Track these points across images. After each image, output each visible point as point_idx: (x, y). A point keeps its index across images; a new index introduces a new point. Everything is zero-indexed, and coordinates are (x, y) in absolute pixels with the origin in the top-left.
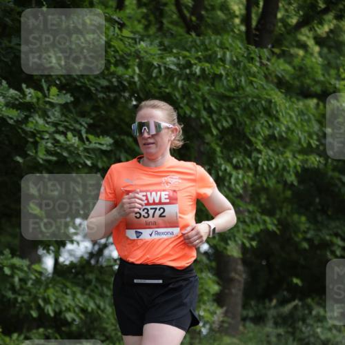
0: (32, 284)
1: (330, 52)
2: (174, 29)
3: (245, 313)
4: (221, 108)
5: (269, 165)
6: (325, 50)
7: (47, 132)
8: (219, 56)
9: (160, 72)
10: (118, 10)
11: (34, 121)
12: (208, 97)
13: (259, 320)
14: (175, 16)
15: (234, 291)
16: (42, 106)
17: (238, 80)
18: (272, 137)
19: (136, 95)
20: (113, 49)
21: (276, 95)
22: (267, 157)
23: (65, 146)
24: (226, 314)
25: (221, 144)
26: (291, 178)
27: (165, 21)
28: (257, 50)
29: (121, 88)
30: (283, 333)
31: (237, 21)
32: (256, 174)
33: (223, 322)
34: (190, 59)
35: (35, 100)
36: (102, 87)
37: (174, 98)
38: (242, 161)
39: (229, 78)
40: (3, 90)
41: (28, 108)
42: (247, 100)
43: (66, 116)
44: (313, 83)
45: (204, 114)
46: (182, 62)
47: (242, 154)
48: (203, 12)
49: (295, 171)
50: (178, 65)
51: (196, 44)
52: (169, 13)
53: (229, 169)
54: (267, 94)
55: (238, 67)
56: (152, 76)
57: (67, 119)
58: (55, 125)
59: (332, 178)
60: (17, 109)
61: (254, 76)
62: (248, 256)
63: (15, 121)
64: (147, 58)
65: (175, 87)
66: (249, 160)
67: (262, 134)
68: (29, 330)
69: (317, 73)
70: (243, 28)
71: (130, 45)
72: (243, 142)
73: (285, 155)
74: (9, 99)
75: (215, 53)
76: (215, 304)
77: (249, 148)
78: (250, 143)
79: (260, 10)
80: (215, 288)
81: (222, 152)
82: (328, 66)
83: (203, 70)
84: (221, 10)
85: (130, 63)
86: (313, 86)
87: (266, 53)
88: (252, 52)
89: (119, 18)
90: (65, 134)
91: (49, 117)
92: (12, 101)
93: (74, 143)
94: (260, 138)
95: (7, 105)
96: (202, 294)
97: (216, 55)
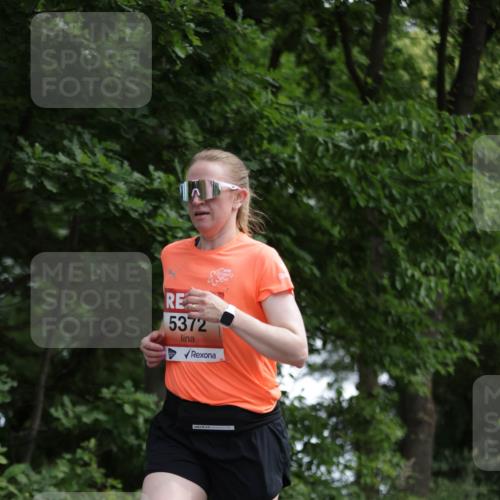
2: (344, 94)
3: (436, 466)
4: (405, 196)
5: (469, 271)
7: (181, 228)
8: (403, 127)
9: (327, 150)
10: (272, 69)
11: (165, 215)
12: (388, 181)
13: (455, 474)
14: (345, 78)
15: (422, 436)
17: (428, 157)
18: (473, 234)
19: (295, 181)
20: (265, 120)
22: (467, 261)
24: (414, 467)
26: (498, 289)
27: (331, 84)
28: (451, 118)
29: (276, 170)
30: (485, 492)
31: (425, 84)
32: (451, 282)
33: (409, 477)
34: (365, 132)
35: (165, 187)
37: (345, 185)
38: (433, 267)
39: (415, 155)
40: (125, 174)
41: (157, 197)
42: (440, 186)
45: (386, 202)
46: (356, 134)
47: (434, 258)
48: (381, 73)
50: (349, 142)
51: (373, 112)
52: (338, 73)
53: (417, 275)
54: (467, 178)
55: (429, 140)
56: (316, 155)
60: (143, 199)
61: (449, 150)
62: (441, 390)
63: (140, 215)
64: (310, 132)
65: (346, 169)
66: (442, 266)
67: (459, 229)
70: (433, 93)
71: (287, 114)
72: (435, 241)
73: (490, 259)
74: (133, 185)
75: (398, 123)
76: (398, 454)
77: (442, 248)
78: (444, 242)
79: (456, 70)
80: (399, 433)
81: (407, 252)
83: (382, 146)
84: (405, 69)
85: (289, 139)
87: (464, 120)
88: (446, 120)
89: (274, 79)
91: (182, 208)
92: (136, 187)
94: (458, 236)
95: (130, 193)
96: (382, 441)
97: (399, 125)
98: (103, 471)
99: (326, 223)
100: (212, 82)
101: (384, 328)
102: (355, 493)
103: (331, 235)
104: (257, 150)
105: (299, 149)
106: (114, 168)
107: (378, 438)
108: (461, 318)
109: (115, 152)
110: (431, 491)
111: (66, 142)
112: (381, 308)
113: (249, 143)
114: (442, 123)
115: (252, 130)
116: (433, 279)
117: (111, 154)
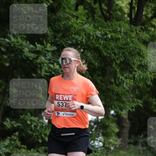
0: (39, 128)
2: (99, 19)
3: (129, 141)
4: (119, 53)
5: (140, 77)
7: (46, 63)
8: (119, 30)
9: (94, 37)
10: (75, 11)
11: (40, 58)
12: (114, 48)
13: (135, 143)
14: (100, 14)
15: (125, 131)
16: (44, 52)
17: (127, 40)
18: (141, 65)
19: (83, 47)
20: (73, 28)
21: (143, 47)
22: (139, 74)
23: (53, 69)
24: (122, 141)
25: (119, 68)
26: (149, 83)
27: (95, 16)
28: (134, 27)
29: (77, 44)
30: (145, 149)
31: (126, 16)
32: (134, 80)
33: (120, 144)
34: (106, 32)
35: (41, 49)
36: (69, 44)
37: (100, 49)
38: (128, 76)
39: (123, 40)
40: (27, 45)
41: (38, 53)
42: (131, 49)
43: (54, 56)
45: (113, 55)
46: (103, 33)
47: (128, 73)
48: (112, 12)
49: (151, 80)
50: (101, 35)
51: (109, 25)
52: (97, 12)
53: (123, 78)
54: (139, 47)
55: (127, 34)
56: (90, 39)
57: (54, 57)
58: (49, 60)
60: (34, 53)
61: (133, 38)
62: (131, 116)
63: (33, 58)
64: (88, 31)
65: (100, 44)
66: (131, 75)
67: (137, 64)
68: (38, 147)
70: (128, 19)
71: (81, 26)
72: (129, 67)
73: (146, 73)
75: (117, 29)
76: (117, 137)
77: (131, 70)
78: (132, 68)
79: (136, 11)
80: (117, 130)
81: (120, 71)
83: (112, 36)
84: (119, 11)
85: (81, 34)
87: (138, 28)
88: (132, 28)
89: (76, 14)
90: (53, 64)
91: (46, 57)
92: (31, 50)
93: (57, 68)
94: (136, 66)
95: (29, 52)
96: (111, 132)
97: (117, 30)
98: (20, 142)
99: (94, 62)
100: (56, 15)
101: (112, 96)
102: (103, 150)
103: (95, 65)
104: (71, 37)
105: (85, 37)
106: (24, 43)
107: (110, 132)
108: (137, 92)
109: (24, 38)
110: (127, 149)
111: (8, 35)
112: (111, 89)
113: (68, 35)
114: (131, 29)
115: (69, 31)
116: (128, 80)
117: (23, 39)
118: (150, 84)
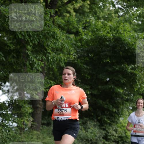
1: (80, 15)
3: (43, 122)
4: (34, 35)
5: (53, 59)
6: (78, 15)
13: (48, 125)
15: (38, 112)
21: (57, 30)
22: (53, 56)
32: (48, 63)
38: (42, 58)
42: (45, 32)
44: (73, 28)
45: (27, 37)
47: (42, 55)
49: (64, 62)
54: (53, 29)
56: (5, 21)
59: (81, 66)
61: (48, 21)
64: (4, 13)
66: (45, 57)
69: (74, 24)
72: (43, 49)
73: (60, 55)
77: (45, 52)
78: (46, 50)
80: (31, 111)
82: (79, 21)
86: (73, 29)
94: (50, 48)
102: (17, 129)
107: (24, 112)
118: (63, 66)
